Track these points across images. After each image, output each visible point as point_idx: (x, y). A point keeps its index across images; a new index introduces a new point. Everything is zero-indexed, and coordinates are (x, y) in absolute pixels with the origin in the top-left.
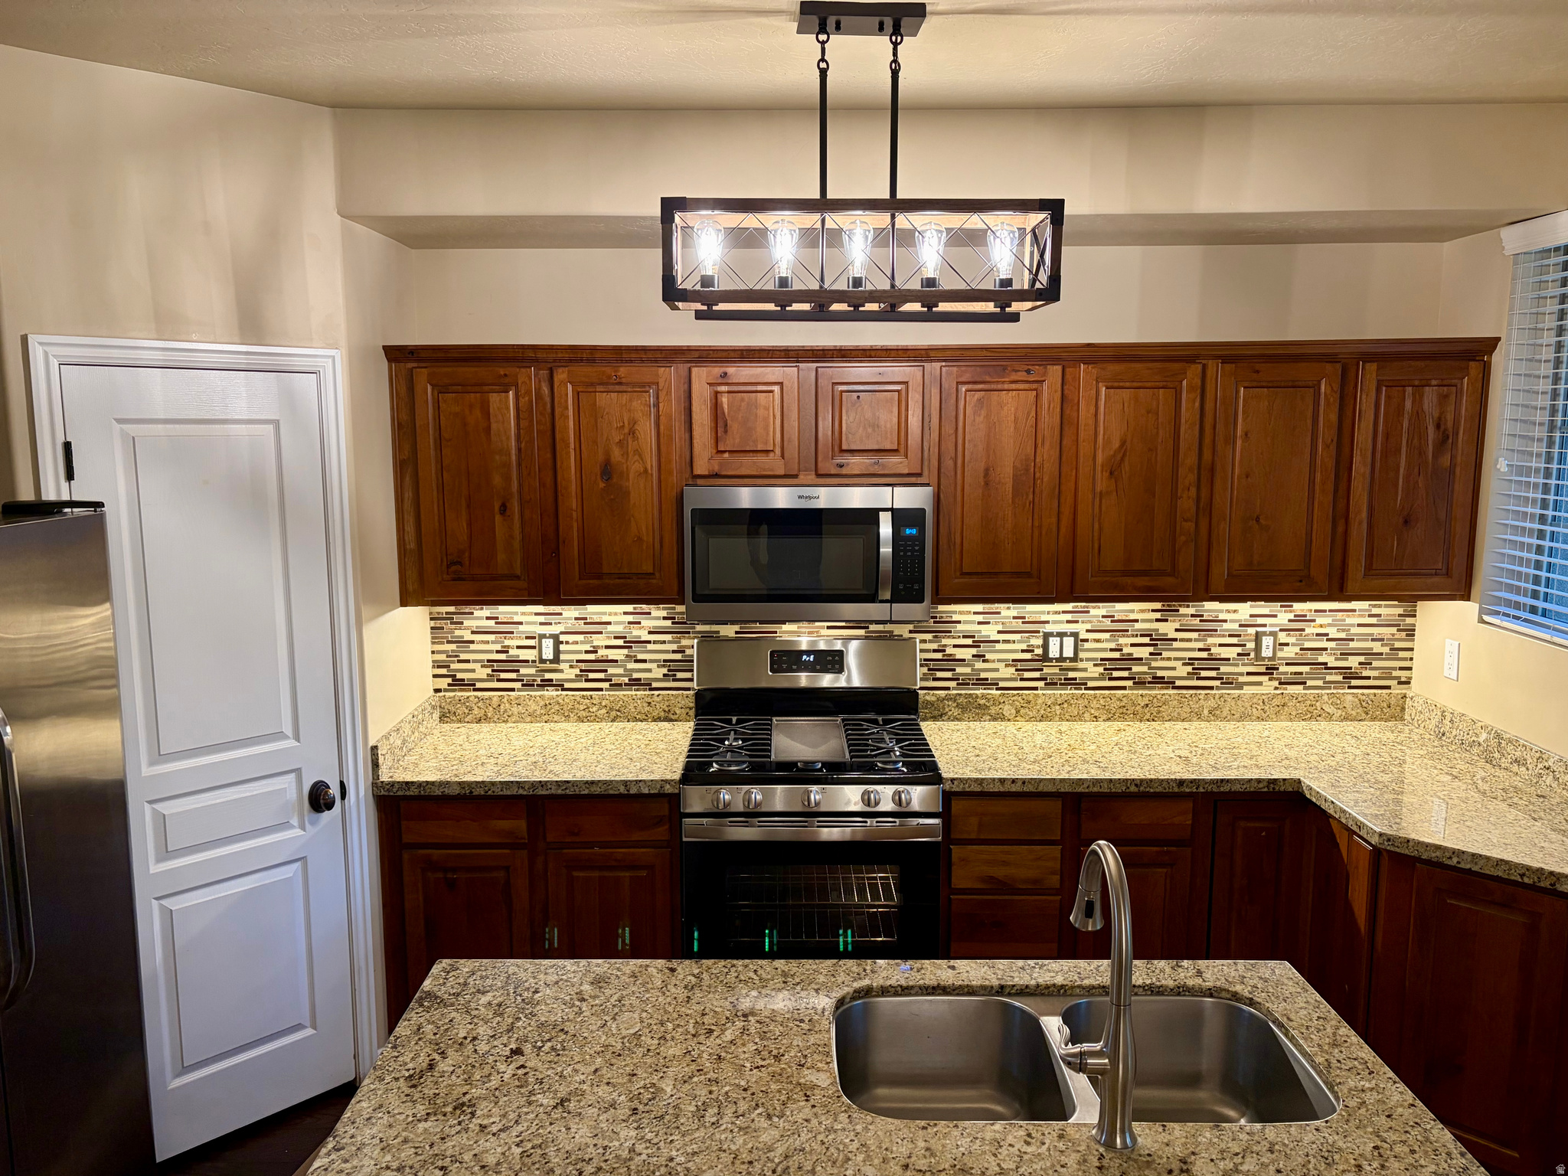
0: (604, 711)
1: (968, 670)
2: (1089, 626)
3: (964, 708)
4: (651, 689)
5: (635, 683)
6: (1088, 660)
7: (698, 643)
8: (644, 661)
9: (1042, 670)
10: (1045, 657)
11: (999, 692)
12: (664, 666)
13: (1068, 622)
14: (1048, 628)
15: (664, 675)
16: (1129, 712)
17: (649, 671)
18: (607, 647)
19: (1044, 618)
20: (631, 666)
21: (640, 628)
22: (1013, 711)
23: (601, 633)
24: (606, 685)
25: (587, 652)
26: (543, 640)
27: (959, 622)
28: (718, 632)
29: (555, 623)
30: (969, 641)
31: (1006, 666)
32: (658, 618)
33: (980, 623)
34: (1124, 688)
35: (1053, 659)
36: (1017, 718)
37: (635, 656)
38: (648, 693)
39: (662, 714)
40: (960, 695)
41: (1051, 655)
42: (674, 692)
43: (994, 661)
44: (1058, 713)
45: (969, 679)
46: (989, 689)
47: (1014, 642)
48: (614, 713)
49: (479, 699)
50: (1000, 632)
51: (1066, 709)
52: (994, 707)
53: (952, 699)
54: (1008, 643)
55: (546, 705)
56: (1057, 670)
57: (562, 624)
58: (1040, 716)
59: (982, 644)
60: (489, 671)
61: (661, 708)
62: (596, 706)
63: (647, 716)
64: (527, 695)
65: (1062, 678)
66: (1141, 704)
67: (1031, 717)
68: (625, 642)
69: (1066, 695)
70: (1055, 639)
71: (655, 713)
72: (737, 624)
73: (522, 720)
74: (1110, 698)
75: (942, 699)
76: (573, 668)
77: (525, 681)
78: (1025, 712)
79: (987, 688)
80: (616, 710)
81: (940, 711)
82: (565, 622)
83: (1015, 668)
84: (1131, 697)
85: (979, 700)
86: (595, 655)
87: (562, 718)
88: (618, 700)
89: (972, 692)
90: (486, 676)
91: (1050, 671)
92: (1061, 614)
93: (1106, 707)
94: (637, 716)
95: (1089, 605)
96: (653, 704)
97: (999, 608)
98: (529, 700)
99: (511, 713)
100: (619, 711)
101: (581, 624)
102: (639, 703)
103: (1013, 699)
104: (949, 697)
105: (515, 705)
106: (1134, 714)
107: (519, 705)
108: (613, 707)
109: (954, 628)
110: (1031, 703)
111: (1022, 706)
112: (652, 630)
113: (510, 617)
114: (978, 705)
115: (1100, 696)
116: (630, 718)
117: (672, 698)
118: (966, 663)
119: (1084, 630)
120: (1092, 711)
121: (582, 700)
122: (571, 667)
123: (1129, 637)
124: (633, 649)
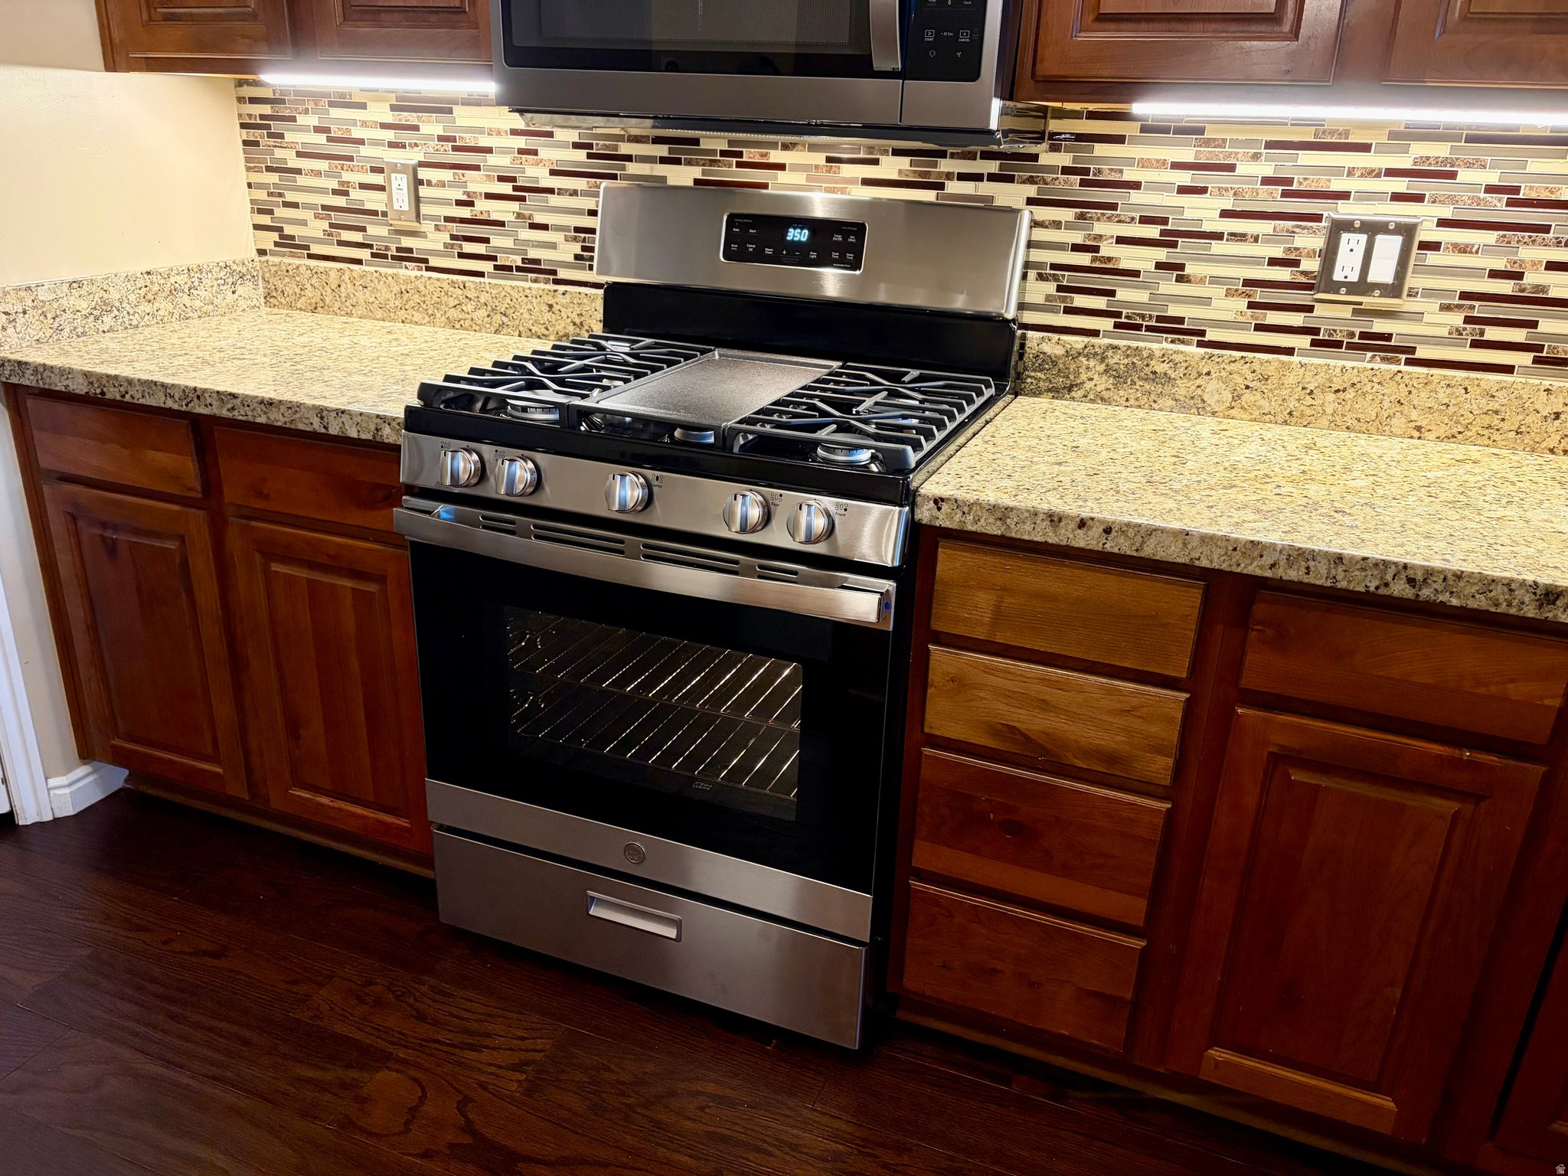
0: (483, 313)
2: (1447, 213)
3: (1119, 378)
4: (557, 282)
5: (531, 267)
6: (1430, 293)
8: (544, 227)
9: (1309, 309)
10: (1324, 281)
11: (1202, 350)
12: (575, 239)
13: (1397, 197)
14: (1344, 210)
15: (577, 257)
16: (1506, 426)
17: (553, 246)
18: (489, 196)
19: (1337, 185)
20: (526, 234)
21: (537, 164)
22: (1227, 396)
23: (477, 168)
24: (487, 267)
25: (459, 203)
26: (394, 176)
27: (1136, 185)
28: (664, 179)
29: (410, 145)
30: (1153, 232)
31: (1229, 293)
32: (562, 145)
33: (1183, 190)
34: (1508, 369)
35: (1341, 284)
36: (1233, 412)
37: (530, 217)
38: (549, 287)
40: (1116, 348)
41: (1338, 276)
43: (1202, 281)
44: (1329, 410)
45: (1143, 317)
46: (1182, 342)
47: (1256, 239)
48: (498, 319)
49: (314, 271)
50: (1225, 214)
51: (1349, 402)
52: (1185, 381)
53: (1095, 354)
54: (1242, 240)
55: (402, 292)
56: (1346, 312)
57: (420, 148)
58: (1286, 413)
59: (1180, 240)
60: (325, 225)
61: (568, 317)
62: (472, 302)
63: (547, 329)
64: (376, 272)
65: (1357, 331)
66: (1540, 410)
67: (1266, 411)
68: (515, 188)
69: (1356, 370)
70: (1354, 237)
71: (559, 325)
72: (697, 164)
73: (370, 314)
74: (1466, 389)
75: (1079, 354)
76: (440, 230)
77: (375, 247)
78: (1252, 398)
79: (1179, 340)
80: (501, 313)
81: (1068, 377)
82: (425, 144)
83: (1247, 300)
84: (1522, 392)
85: (1152, 363)
86: (471, 210)
87: (424, 318)
88: (503, 293)
89: (1141, 344)
90: (322, 233)
91: (1332, 314)
92: (1383, 178)
93: (1452, 409)
94: (532, 328)
95: (1457, 159)
96: (556, 308)
97: (1233, 156)
98: (379, 281)
99: (355, 301)
100: (505, 315)
101: (447, 149)
102: (535, 304)
103: (1228, 368)
104: (1093, 351)
105: (361, 288)
106: (1517, 433)
107: (366, 287)
108: (496, 306)
109: (1124, 198)
110: (1269, 382)
111: (1247, 387)
112: (556, 168)
113: (346, 129)
114: (1152, 372)
115: (1443, 383)
116: (521, 330)
117: (585, 301)
118: (1140, 280)
119: (1436, 220)
120: (1414, 415)
121: (452, 289)
122: (437, 228)
123: (1546, 245)
124: (528, 203)
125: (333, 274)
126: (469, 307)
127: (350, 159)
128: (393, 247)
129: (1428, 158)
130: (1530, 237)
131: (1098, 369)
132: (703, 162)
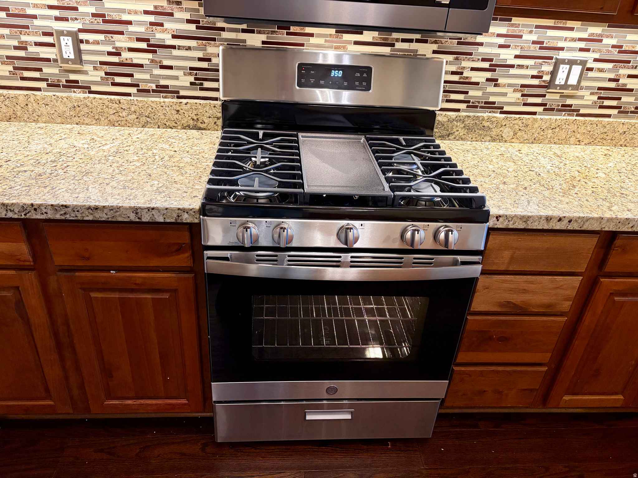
0: (134, 116)
1: (479, 93)
2: (597, 56)
3: (469, 129)
4: (179, 97)
5: (162, 90)
6: (588, 88)
7: (223, 50)
8: (170, 68)
9: (544, 96)
10: (550, 84)
11: (504, 116)
12: (190, 74)
13: (581, 50)
14: (562, 55)
15: (192, 84)
16: (608, 138)
17: (176, 78)
18: (131, 50)
19: (560, 44)
20: (158, 72)
21: (163, 31)
22: (512, 134)
23: (122, 33)
24: (133, 90)
25: (110, 54)
26: (62, 38)
27: (481, 44)
28: (244, 41)
29: (72, 19)
30: (486, 65)
31: (515, 91)
32: (180, 21)
33: (501, 46)
34: (609, 116)
35: (558, 85)
36: (513, 140)
37: (160, 62)
38: (176, 100)
39: (191, 122)
40: (469, 117)
41: (557, 82)
42: (202, 102)
43: (504, 86)
44: (549, 137)
45: (479, 102)
46: (494, 112)
47: (527, 67)
48: (143, 119)
49: (6, 97)
50: (517, 57)
51: (557, 133)
52: (496, 129)
53: (461, 120)
54: (522, 68)
55: (75, 107)
56: (557, 97)
57: (79, 21)
58: (533, 139)
59: (497, 68)
60: (11, 68)
61: (189, 116)
62: (126, 111)
63: (176, 123)
64: (54, 95)
65: (561, 104)
66: (620, 131)
67: (526, 139)
68: (149, 45)
69: (560, 120)
70: (565, 66)
71: (184, 120)
72: (264, 33)
73: (53, 121)
74: (597, 125)
75: (454, 120)
76: (97, 70)
77: (50, 81)
78: (521, 134)
79: (493, 111)
80: (146, 116)
81: (448, 130)
82: (83, 19)
83: (521, 93)
84: (615, 125)
85: (483, 122)
86: (119, 58)
87: (92, 121)
88: (147, 106)
89: (479, 114)
90: (8, 73)
91: (552, 97)
92: (577, 42)
93: (591, 133)
94: (167, 123)
95: (604, 34)
96: (181, 111)
97: (522, 31)
98: (57, 101)
99: (40, 113)
100: (148, 117)
101: (99, 21)
102: (168, 111)
103: (513, 122)
104: (459, 119)
105: (43, 105)
106: (611, 140)
107: (47, 105)
108: (142, 113)
109: (475, 50)
110: (528, 127)
111: (520, 130)
112: (176, 34)
113: (21, 9)
114: (483, 126)
115: (589, 123)
116: (159, 125)
117: (200, 107)
118: (479, 86)
119: (593, 59)
120: (578, 136)
121: (111, 104)
122: (95, 68)
123: (628, 68)
124: (158, 54)
125: (21, 98)
126: (124, 114)
127: (27, 27)
128: (64, 81)
129: (594, 34)
130: (624, 65)
131: (461, 126)
132: (268, 32)
